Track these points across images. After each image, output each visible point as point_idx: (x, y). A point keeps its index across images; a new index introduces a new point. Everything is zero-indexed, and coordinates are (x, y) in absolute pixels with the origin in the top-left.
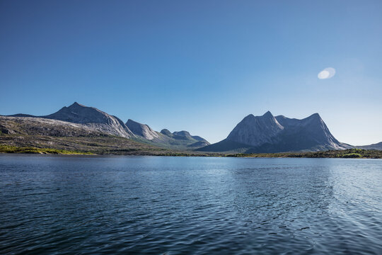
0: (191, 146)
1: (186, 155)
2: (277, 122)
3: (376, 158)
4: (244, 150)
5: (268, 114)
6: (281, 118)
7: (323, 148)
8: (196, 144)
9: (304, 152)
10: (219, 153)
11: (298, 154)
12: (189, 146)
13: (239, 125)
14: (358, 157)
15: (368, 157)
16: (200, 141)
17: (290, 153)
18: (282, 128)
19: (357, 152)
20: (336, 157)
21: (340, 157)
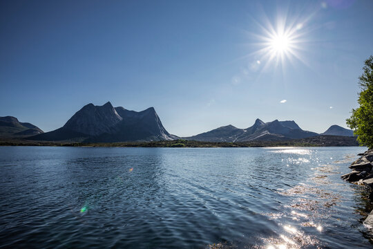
0: (20, 134)
1: (12, 145)
2: (116, 112)
3: (195, 147)
4: (82, 140)
5: (109, 104)
6: (120, 109)
7: (155, 139)
8: (25, 132)
9: (140, 141)
10: (54, 142)
11: (134, 143)
12: (16, 134)
13: (77, 114)
14: (182, 146)
15: (189, 146)
16: (31, 128)
17: (127, 143)
18: (121, 118)
19: (182, 142)
20: (166, 146)
21: (169, 147)
